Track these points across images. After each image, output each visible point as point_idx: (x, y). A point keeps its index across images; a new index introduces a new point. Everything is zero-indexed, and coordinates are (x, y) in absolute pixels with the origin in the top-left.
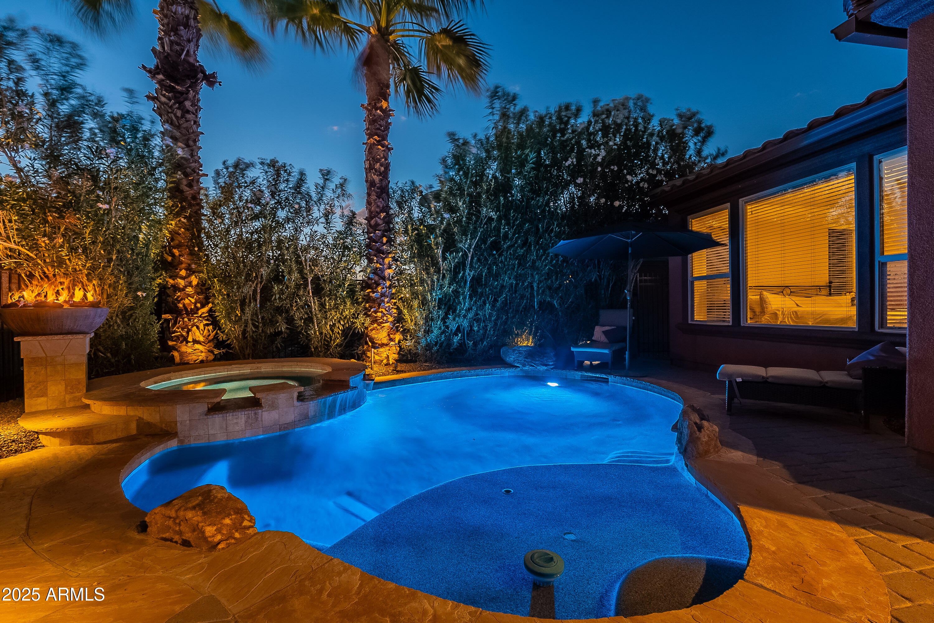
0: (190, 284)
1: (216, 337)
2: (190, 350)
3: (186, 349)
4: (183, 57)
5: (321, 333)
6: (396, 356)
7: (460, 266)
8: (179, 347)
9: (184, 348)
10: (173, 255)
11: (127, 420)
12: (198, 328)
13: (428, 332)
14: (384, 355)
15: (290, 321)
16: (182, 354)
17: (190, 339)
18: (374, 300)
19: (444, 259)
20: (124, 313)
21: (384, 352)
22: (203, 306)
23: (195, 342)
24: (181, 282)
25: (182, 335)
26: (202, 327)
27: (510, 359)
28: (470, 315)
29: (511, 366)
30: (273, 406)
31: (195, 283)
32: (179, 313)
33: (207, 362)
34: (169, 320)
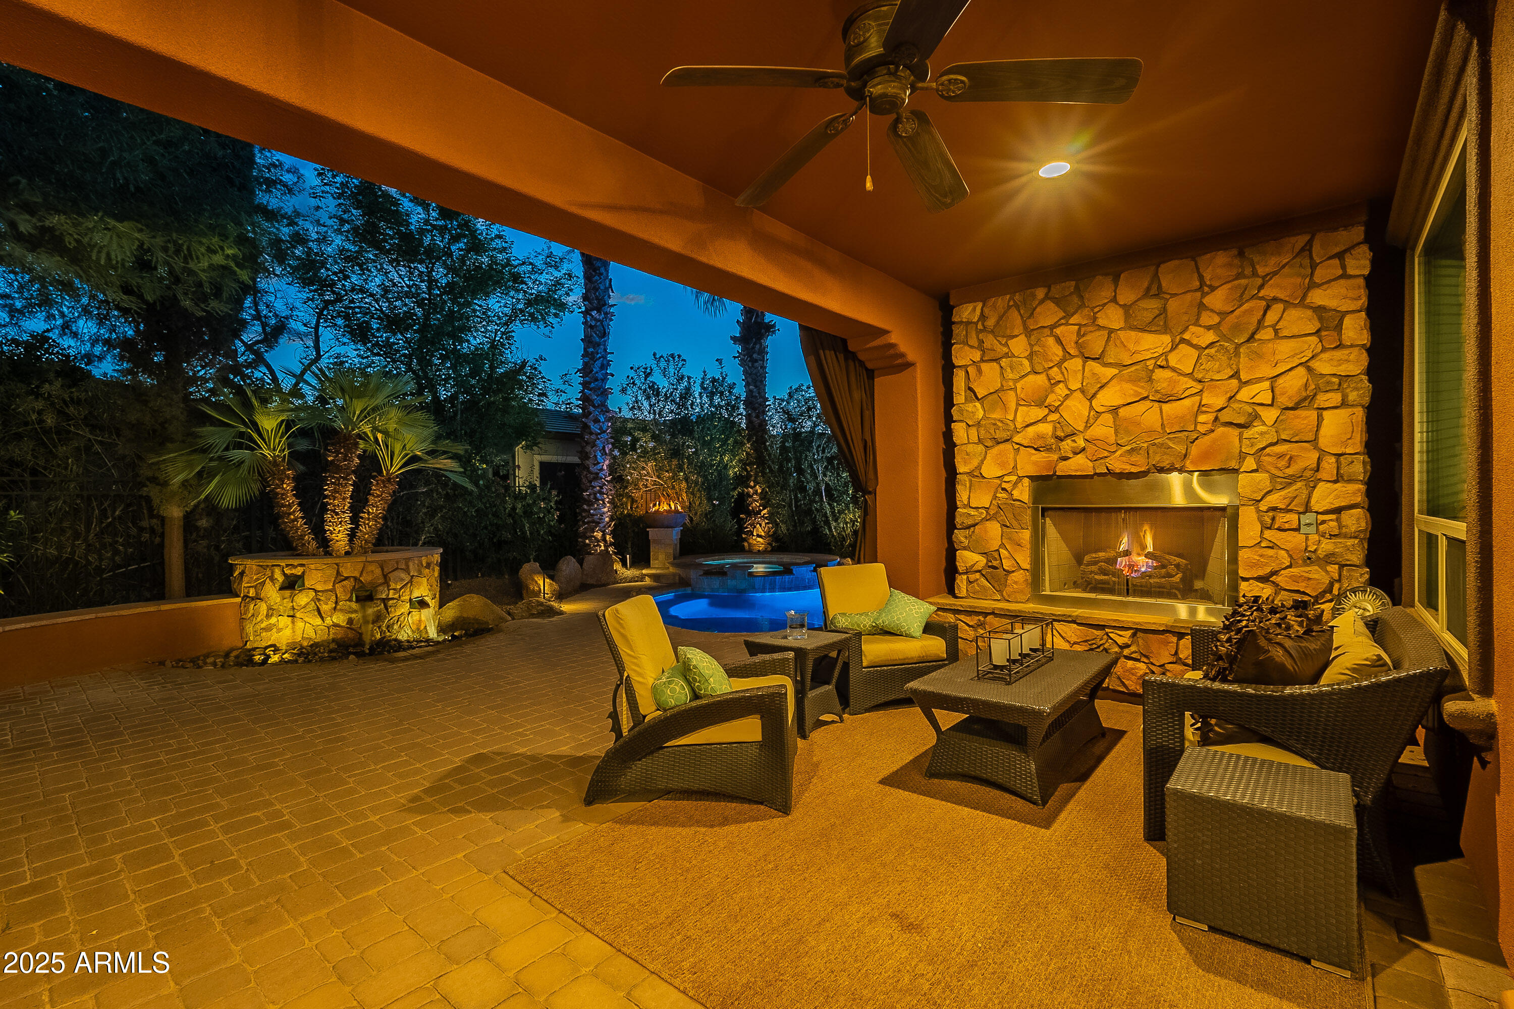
0: (756, 493)
1: (775, 533)
2: (754, 542)
4: (756, 323)
8: (748, 539)
9: (751, 541)
10: (746, 470)
11: (674, 575)
12: (761, 525)
15: (814, 521)
16: (749, 544)
17: (755, 533)
20: (706, 515)
22: (764, 509)
23: (758, 536)
24: (751, 491)
25: (751, 531)
26: (763, 525)
30: (734, 577)
31: (759, 491)
32: (750, 513)
33: (765, 552)
34: (743, 519)
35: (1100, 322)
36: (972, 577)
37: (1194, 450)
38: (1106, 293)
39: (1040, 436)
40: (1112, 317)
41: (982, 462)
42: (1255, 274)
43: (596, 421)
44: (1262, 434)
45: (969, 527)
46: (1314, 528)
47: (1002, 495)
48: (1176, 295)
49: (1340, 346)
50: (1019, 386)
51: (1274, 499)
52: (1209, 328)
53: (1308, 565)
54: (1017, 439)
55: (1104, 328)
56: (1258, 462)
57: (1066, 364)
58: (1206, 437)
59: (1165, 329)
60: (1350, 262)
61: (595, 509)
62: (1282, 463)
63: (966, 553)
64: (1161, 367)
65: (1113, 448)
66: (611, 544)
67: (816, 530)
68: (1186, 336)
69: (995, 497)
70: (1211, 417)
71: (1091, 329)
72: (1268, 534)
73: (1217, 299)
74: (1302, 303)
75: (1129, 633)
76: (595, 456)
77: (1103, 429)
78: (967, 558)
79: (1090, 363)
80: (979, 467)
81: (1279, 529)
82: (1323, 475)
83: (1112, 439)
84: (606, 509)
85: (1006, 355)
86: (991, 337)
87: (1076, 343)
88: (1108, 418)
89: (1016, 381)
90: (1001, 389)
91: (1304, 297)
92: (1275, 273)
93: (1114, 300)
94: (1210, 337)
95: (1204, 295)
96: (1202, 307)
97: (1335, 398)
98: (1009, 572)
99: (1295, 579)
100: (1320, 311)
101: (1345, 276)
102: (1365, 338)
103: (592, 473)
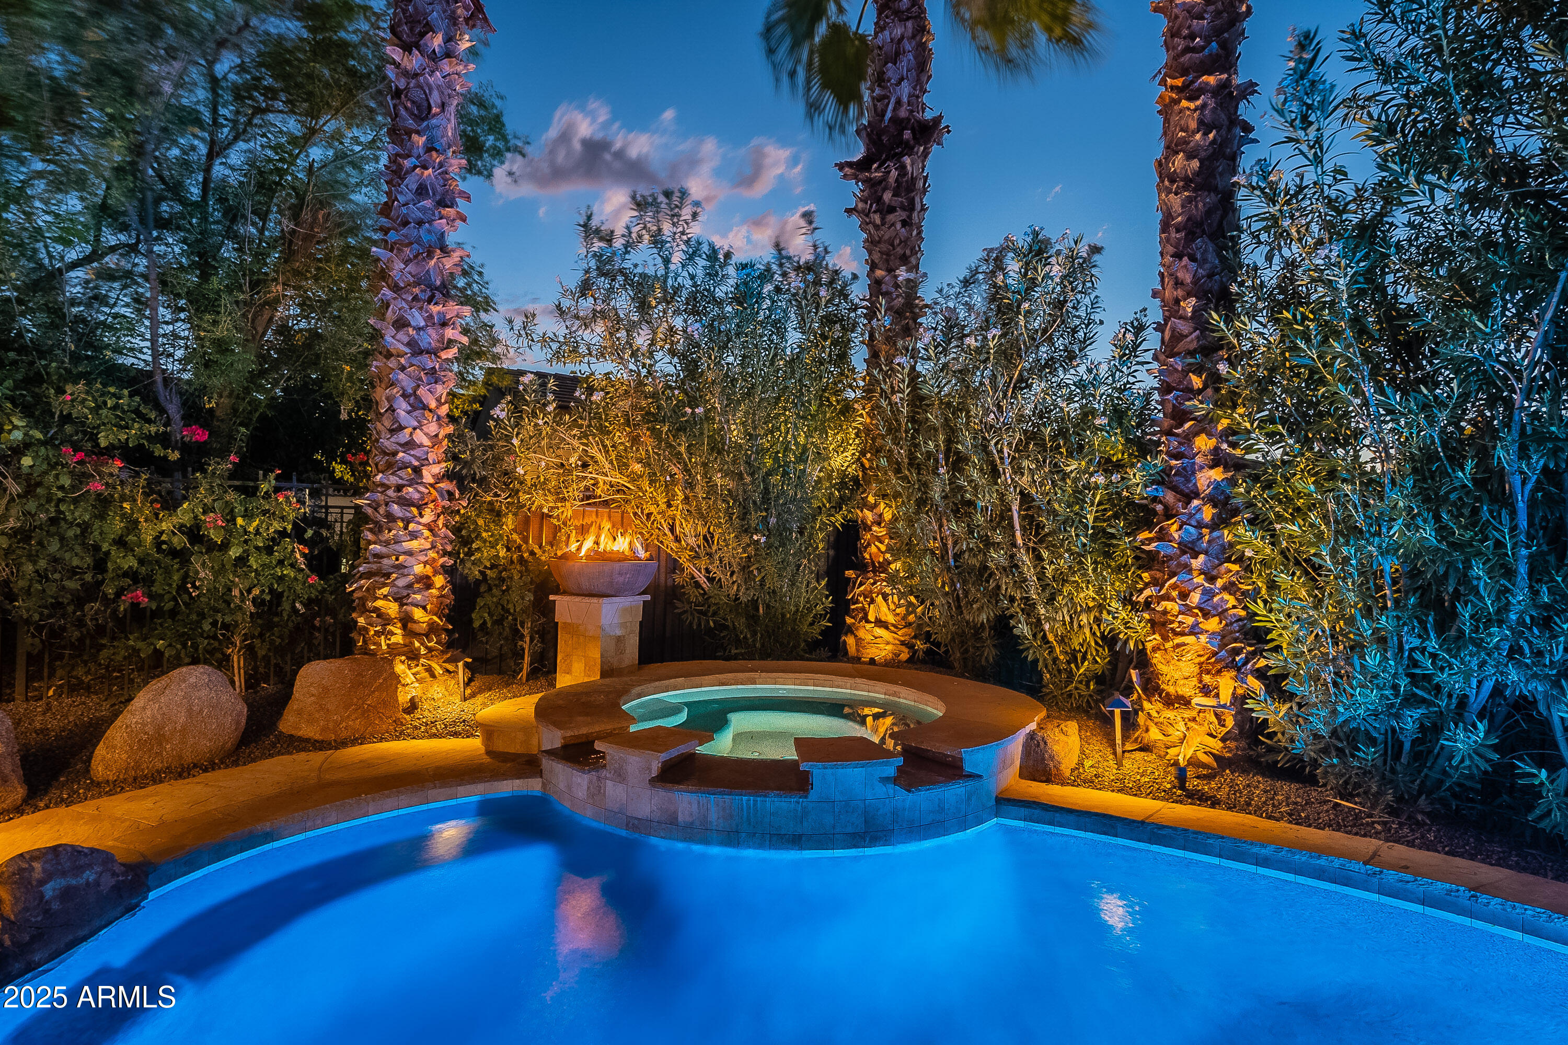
0: (879, 519)
1: (922, 618)
2: (869, 637)
3: (865, 633)
4: (889, 115)
8: (857, 629)
9: (861, 633)
12: (887, 598)
14: (1179, 732)
17: (871, 617)
21: (1180, 722)
22: (896, 559)
23: (880, 623)
24: (869, 515)
25: (863, 609)
26: (894, 597)
31: (888, 516)
32: (862, 567)
33: (892, 664)
34: (849, 579)
43: (401, 324)
61: (387, 543)
66: (433, 629)
67: (1002, 625)
76: (392, 409)
84: (414, 545)
103: (384, 453)
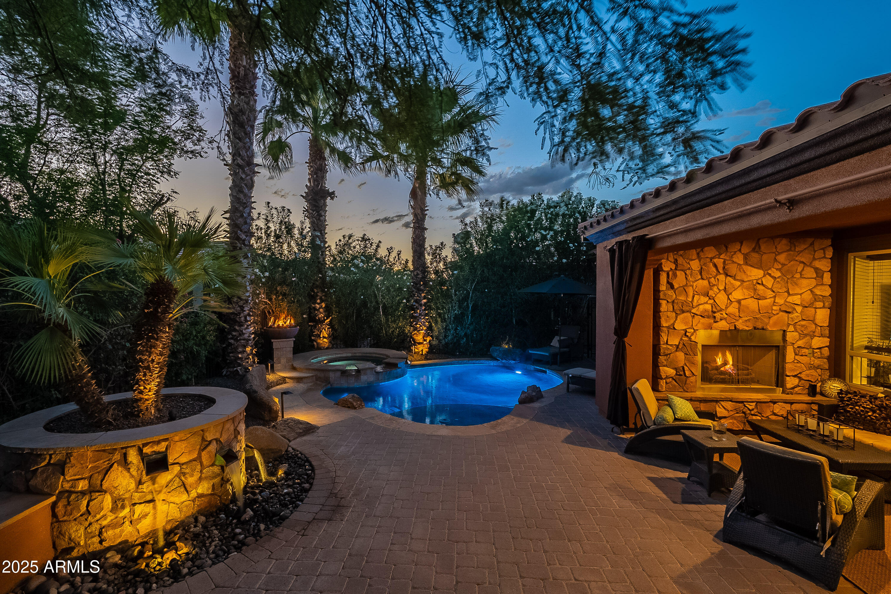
0: (321, 307)
3: (320, 341)
4: (319, 187)
5: (387, 335)
6: (427, 350)
7: (466, 298)
8: (317, 340)
9: (319, 341)
12: (325, 330)
13: (446, 336)
14: (420, 349)
16: (318, 344)
17: (321, 336)
18: (415, 317)
19: (456, 295)
21: (420, 347)
22: (327, 318)
23: (324, 337)
24: (318, 306)
25: (318, 334)
27: (495, 355)
28: (471, 327)
29: (495, 359)
32: (317, 322)
33: (328, 348)
34: (314, 326)
35: (734, 260)
36: (668, 380)
37: (772, 321)
38: (738, 246)
39: (706, 311)
40: (739, 258)
41: (675, 322)
42: (795, 251)
44: (797, 316)
45: (667, 355)
46: (812, 355)
47: (685, 339)
48: (765, 253)
49: (822, 284)
50: (695, 284)
51: (800, 343)
52: (777, 269)
53: (810, 369)
54: (694, 311)
55: (735, 263)
56: (795, 328)
57: (718, 277)
58: (776, 317)
59: (760, 267)
60: (827, 252)
62: (803, 329)
63: (666, 368)
64: (759, 284)
65: (738, 318)
66: (256, 356)
68: (770, 272)
69: (681, 339)
70: (778, 308)
71: (730, 262)
72: (797, 357)
73: (782, 258)
74: (810, 266)
75: (754, 404)
77: (733, 309)
78: (667, 371)
79: (728, 278)
80: (673, 324)
81: (802, 355)
82: (816, 334)
83: (737, 314)
84: (252, 329)
85: (689, 269)
86: (681, 258)
87: (724, 268)
88: (736, 305)
89: (693, 282)
90: (686, 285)
91: (811, 263)
92: (801, 251)
93: (740, 250)
94: (778, 274)
95: (776, 255)
96: (775, 260)
97: (820, 304)
98: (687, 377)
99: (807, 375)
100: (817, 270)
101: (824, 257)
102: (829, 282)
